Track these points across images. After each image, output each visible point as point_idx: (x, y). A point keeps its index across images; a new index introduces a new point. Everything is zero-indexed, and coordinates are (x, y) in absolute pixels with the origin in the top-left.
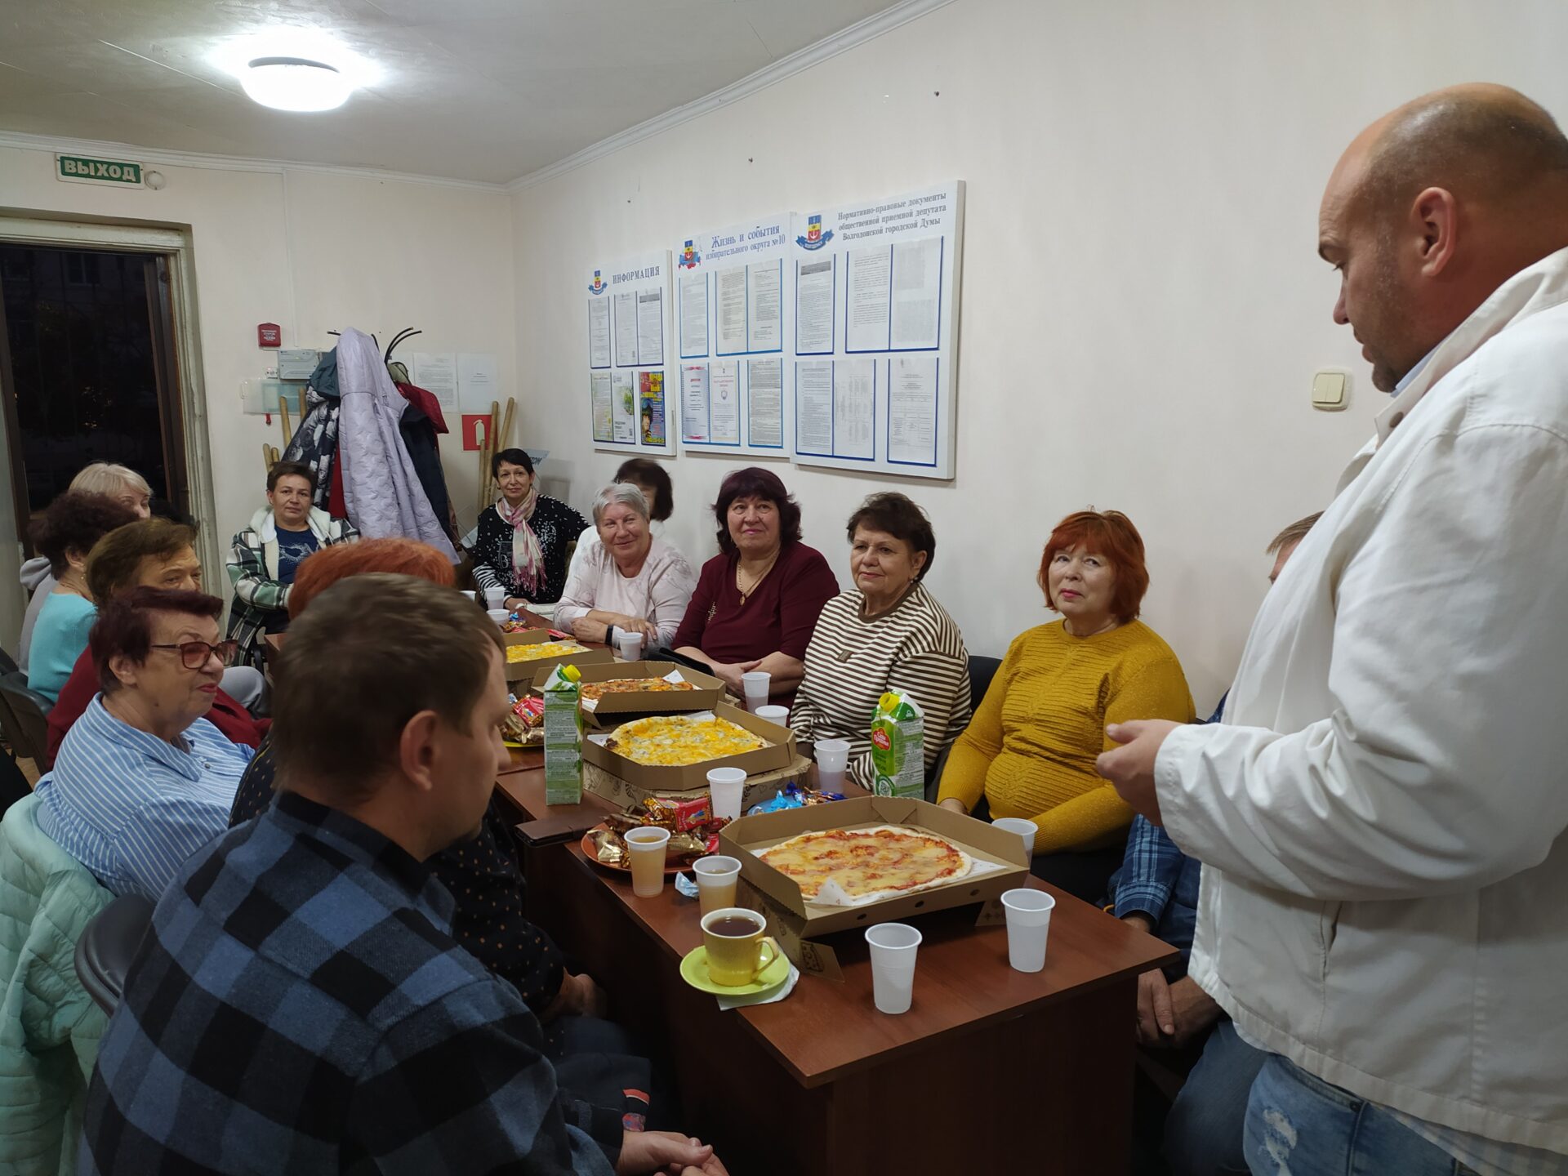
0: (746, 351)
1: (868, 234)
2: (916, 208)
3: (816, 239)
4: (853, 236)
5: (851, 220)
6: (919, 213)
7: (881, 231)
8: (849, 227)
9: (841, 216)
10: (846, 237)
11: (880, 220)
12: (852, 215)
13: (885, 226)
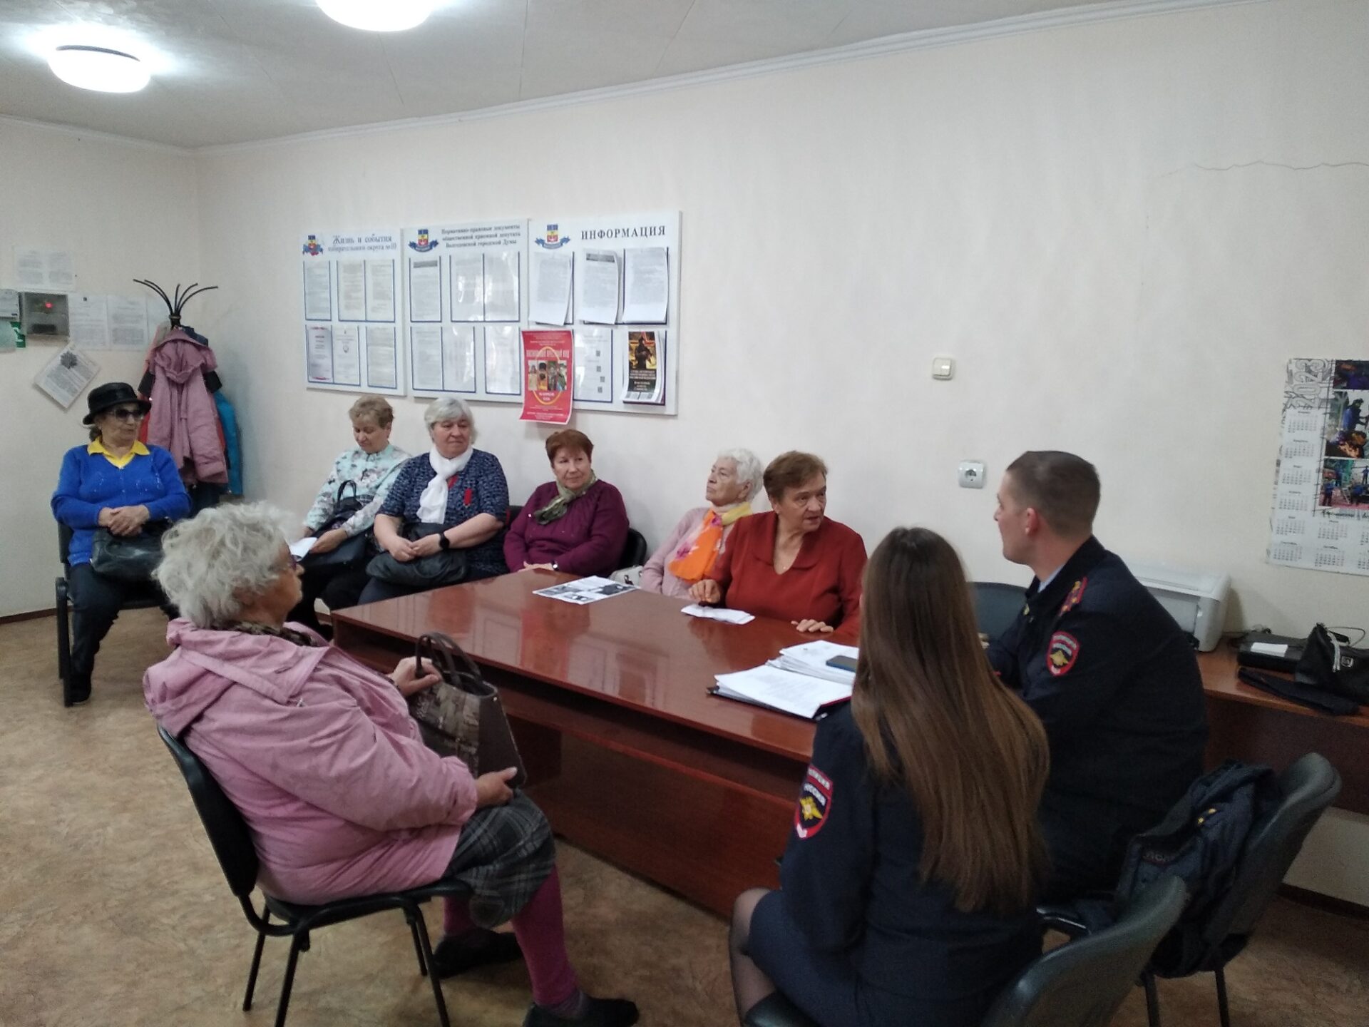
0: (364, 319)
1: (465, 245)
2: (499, 232)
3: (425, 243)
4: (454, 246)
5: (451, 235)
6: (501, 235)
7: (475, 244)
8: (450, 239)
9: (443, 231)
10: (448, 246)
11: (474, 237)
12: (452, 232)
13: (477, 241)
